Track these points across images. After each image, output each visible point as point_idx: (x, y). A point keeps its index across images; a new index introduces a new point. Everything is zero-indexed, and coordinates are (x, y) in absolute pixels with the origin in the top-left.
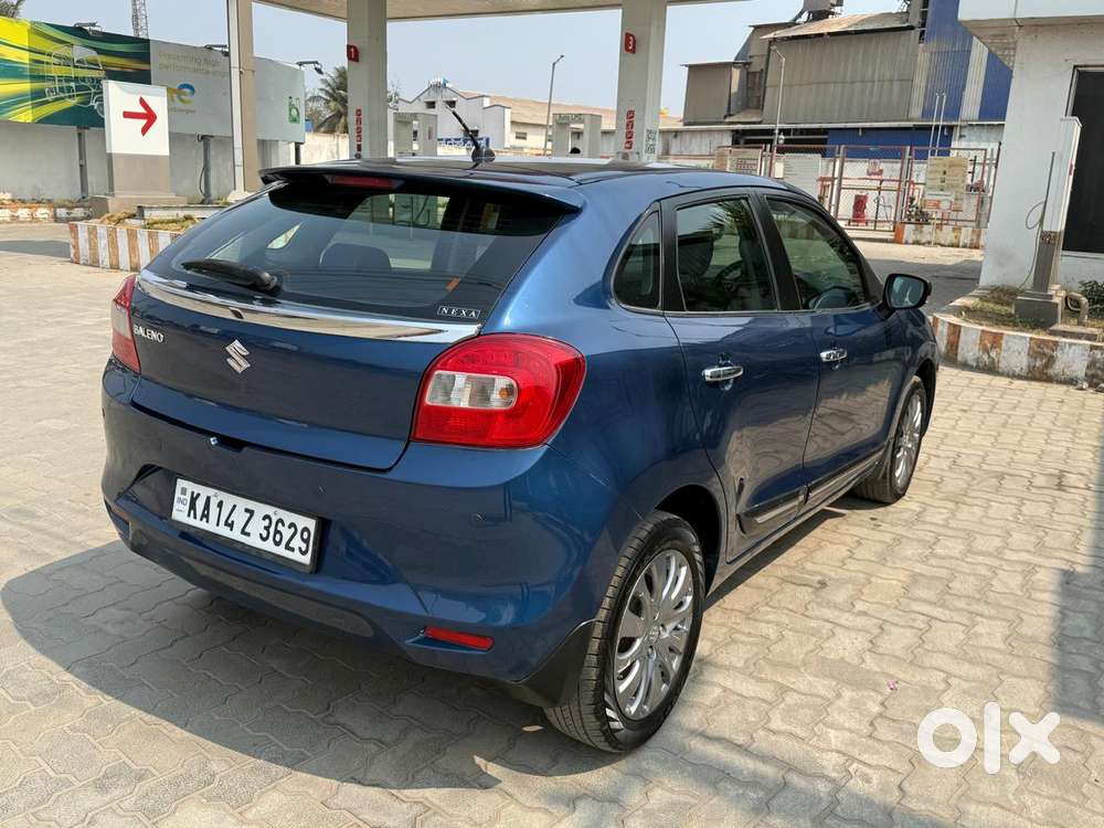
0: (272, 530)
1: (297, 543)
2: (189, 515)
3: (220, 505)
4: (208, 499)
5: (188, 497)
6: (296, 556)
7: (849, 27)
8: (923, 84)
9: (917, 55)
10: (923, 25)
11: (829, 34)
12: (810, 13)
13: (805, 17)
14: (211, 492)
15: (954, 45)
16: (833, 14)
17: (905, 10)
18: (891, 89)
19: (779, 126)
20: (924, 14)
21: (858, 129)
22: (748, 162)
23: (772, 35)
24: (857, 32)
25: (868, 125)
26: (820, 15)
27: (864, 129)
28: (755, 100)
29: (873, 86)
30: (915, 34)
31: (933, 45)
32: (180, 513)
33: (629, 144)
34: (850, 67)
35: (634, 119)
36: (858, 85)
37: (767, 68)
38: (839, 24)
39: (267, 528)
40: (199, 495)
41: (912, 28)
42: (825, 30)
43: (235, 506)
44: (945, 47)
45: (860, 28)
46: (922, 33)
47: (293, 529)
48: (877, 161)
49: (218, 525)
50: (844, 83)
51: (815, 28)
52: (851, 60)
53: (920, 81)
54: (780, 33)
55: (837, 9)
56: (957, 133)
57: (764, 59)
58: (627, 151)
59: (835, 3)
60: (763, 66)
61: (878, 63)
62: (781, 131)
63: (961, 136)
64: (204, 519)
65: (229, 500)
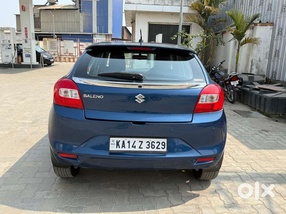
0: (150, 145)
1: (161, 146)
2: (117, 147)
3: (129, 142)
4: (124, 142)
5: (115, 143)
6: (161, 150)
7: (61, 7)
8: (82, 24)
9: (80, 16)
10: (80, 9)
11: (56, 9)
12: (49, 3)
13: (48, 4)
14: (124, 139)
15: (88, 14)
16: (56, 4)
17: (75, 4)
18: (75, 24)
19: (54, 33)
20: (80, 6)
21: (70, 34)
22: (54, 42)
23: (40, 8)
24: (64, 9)
25: (72, 33)
26: (52, 4)
27: (71, 34)
28: (38, 25)
29: (70, 23)
30: (78, 11)
31: (83, 14)
32: (113, 148)
33: (27, 37)
34: (63, 19)
35: (27, 30)
36: (66, 23)
37: (40, 17)
38: (58, 7)
39: (149, 145)
40: (119, 141)
41: (77, 9)
42: (55, 8)
43: (135, 141)
44: (86, 15)
45: (64, 8)
46: (80, 11)
47: (158, 143)
48: (88, 43)
49: (129, 148)
50: (62, 22)
51: (52, 7)
52: (63, 16)
53: (82, 23)
54: (42, 8)
55: (57, 3)
56: (94, 36)
57: (39, 14)
58: (26, 39)
59: (56, 1)
60: (39, 17)
61: (70, 17)
62: (55, 34)
63: (95, 37)
64: (123, 148)
65: (132, 140)
